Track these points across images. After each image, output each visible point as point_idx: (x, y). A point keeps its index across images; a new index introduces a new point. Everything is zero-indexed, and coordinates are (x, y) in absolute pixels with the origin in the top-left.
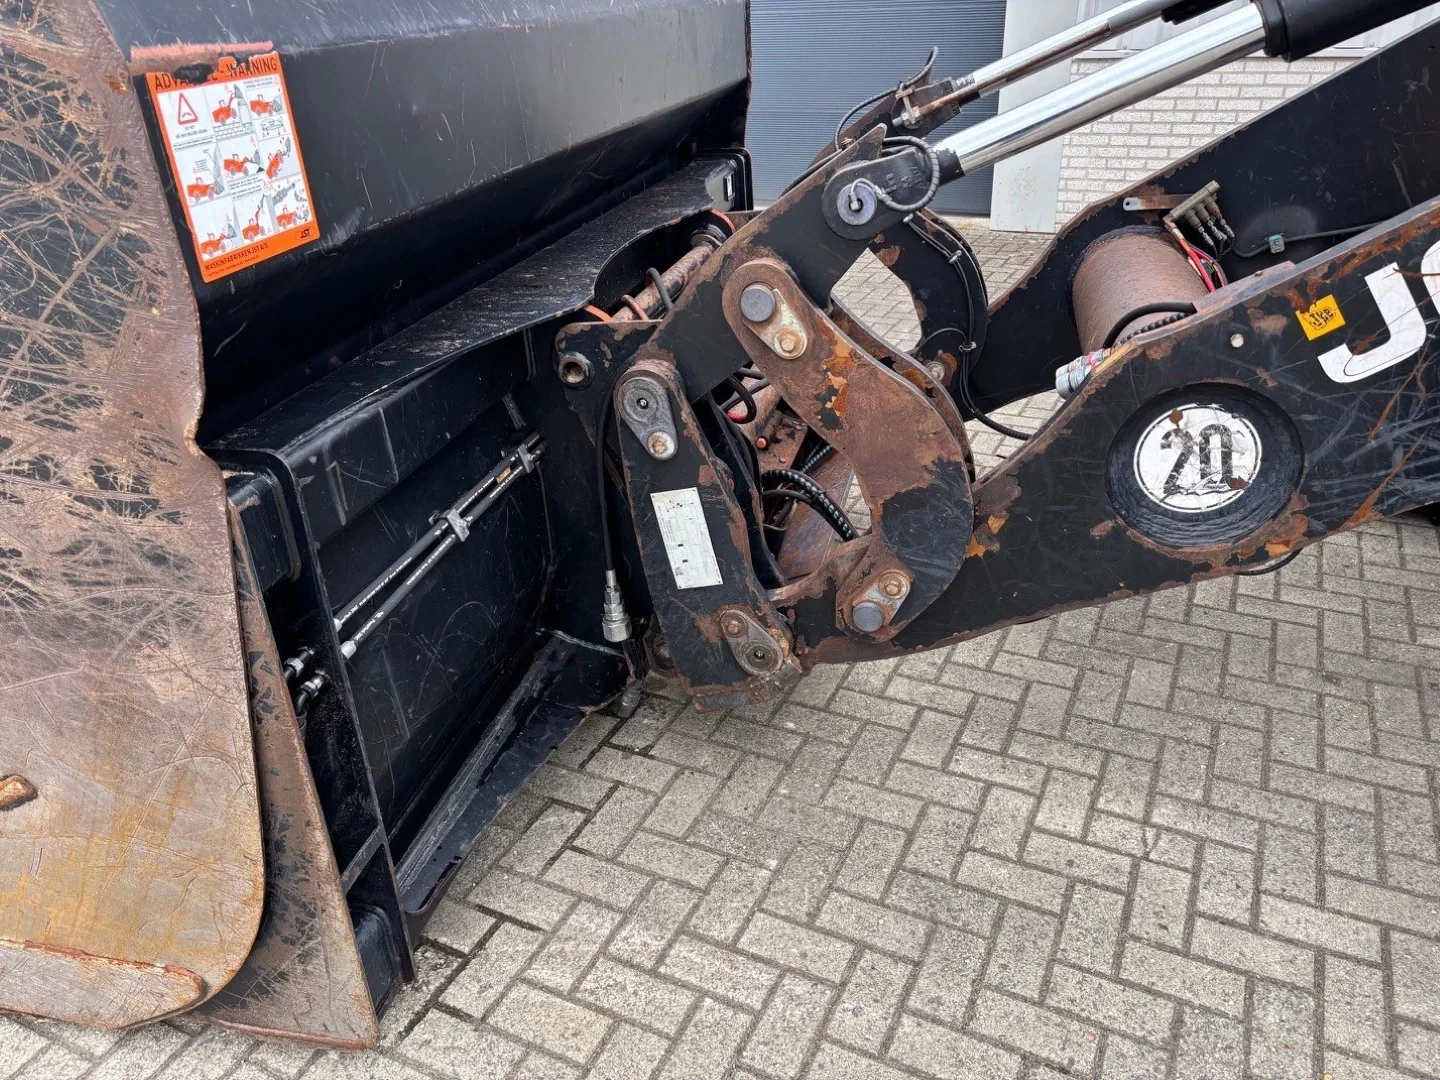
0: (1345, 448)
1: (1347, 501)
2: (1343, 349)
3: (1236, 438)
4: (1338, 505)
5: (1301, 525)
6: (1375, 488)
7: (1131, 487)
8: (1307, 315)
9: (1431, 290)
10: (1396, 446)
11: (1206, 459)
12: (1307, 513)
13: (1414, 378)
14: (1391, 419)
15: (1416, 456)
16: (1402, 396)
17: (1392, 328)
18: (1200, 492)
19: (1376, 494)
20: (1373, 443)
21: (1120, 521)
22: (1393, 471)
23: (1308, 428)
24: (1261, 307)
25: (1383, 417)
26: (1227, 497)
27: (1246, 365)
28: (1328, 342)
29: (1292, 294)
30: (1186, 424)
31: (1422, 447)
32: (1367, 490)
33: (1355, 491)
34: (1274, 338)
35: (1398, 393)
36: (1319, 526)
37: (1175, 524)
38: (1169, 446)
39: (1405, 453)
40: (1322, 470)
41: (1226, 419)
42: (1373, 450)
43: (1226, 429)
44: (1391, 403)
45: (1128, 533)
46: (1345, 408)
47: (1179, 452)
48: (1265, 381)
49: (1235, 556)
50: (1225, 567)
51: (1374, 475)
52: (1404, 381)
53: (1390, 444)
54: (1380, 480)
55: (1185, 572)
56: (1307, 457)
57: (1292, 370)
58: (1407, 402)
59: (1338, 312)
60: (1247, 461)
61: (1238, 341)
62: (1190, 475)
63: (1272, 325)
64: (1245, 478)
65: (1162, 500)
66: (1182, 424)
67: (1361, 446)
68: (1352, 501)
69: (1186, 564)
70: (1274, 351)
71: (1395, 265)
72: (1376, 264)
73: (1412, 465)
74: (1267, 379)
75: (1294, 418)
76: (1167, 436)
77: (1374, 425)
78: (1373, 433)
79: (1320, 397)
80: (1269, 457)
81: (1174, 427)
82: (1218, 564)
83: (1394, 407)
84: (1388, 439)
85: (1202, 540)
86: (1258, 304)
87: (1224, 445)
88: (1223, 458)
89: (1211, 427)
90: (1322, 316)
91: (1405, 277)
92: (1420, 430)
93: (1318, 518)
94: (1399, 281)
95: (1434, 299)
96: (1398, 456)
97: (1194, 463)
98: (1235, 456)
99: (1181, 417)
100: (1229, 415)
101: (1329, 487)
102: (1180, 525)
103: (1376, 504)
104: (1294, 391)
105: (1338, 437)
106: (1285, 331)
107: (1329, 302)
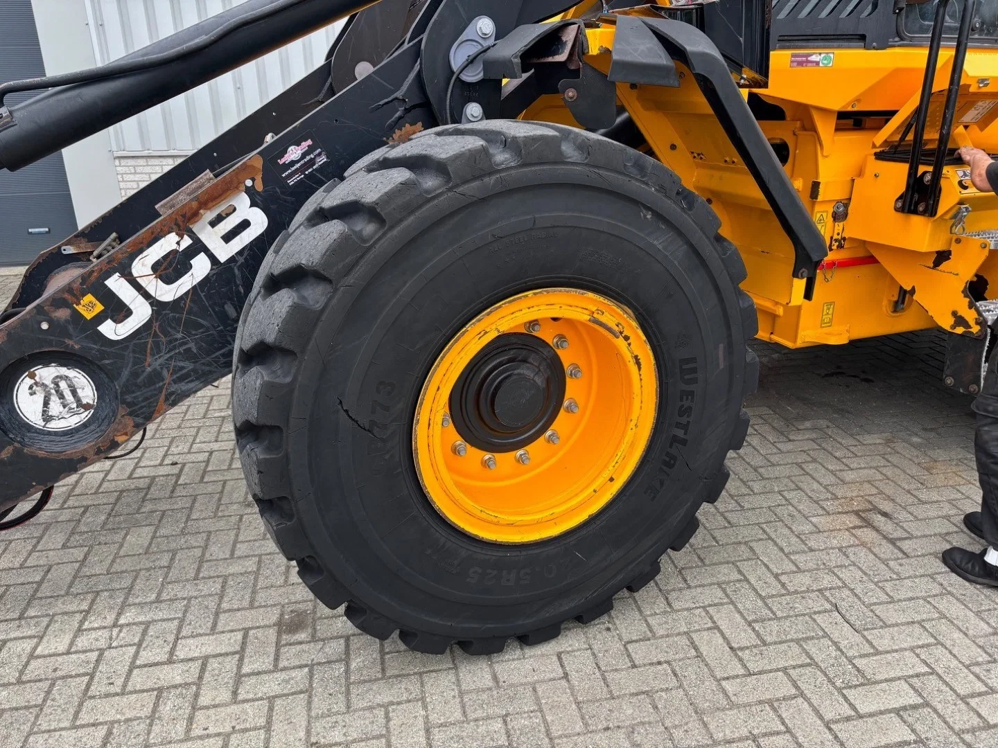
0: (135, 375)
1: (149, 403)
2: (109, 322)
3: (75, 381)
4: (145, 406)
5: (129, 422)
6: (161, 392)
7: (20, 422)
8: (80, 306)
9: (143, 285)
10: (162, 368)
11: (61, 396)
12: (130, 414)
13: (155, 331)
14: (153, 355)
15: (175, 372)
16: (153, 341)
17: (131, 307)
18: (66, 416)
19: (163, 396)
20: (149, 369)
21: (16, 444)
22: (167, 381)
23: (109, 367)
24: (52, 305)
25: (148, 354)
26: (84, 416)
27: (58, 339)
28: (100, 319)
29: (66, 296)
30: (40, 378)
31: (175, 366)
32: (157, 395)
33: (151, 397)
34: (67, 321)
35: (150, 340)
36: (139, 420)
37: (58, 438)
38: (35, 393)
39: (168, 371)
40: (127, 389)
41: (63, 371)
42: (150, 372)
43: (67, 377)
44: (149, 346)
45: (25, 451)
46: (126, 353)
47: (43, 396)
48: (72, 346)
49: (99, 448)
50: (96, 457)
51: (157, 386)
52: (150, 334)
53: (158, 368)
54: (161, 389)
55: (72, 465)
56: (116, 383)
57: (87, 337)
58: (157, 345)
59: (97, 302)
60: (88, 393)
61: (45, 326)
62: (55, 407)
63: (62, 314)
64: (91, 402)
65: (44, 427)
66: (37, 378)
67: (143, 371)
68: (151, 402)
69: (71, 460)
70: (70, 328)
71: (117, 274)
72: (108, 275)
73: (175, 377)
74: (74, 344)
75: (99, 364)
76: (31, 388)
77: (146, 360)
78: (147, 364)
79: (108, 350)
80: (99, 387)
81: (33, 381)
82: (90, 455)
83: (152, 349)
84: (156, 365)
85: (79, 444)
86: (49, 303)
87: (69, 386)
88: (72, 394)
89: (57, 377)
90: (89, 307)
91: (126, 280)
92: (171, 357)
93: (137, 416)
94: (123, 282)
95: (147, 289)
96: (165, 373)
97: (55, 401)
98: (79, 391)
99: (35, 375)
100: (65, 368)
101: (135, 398)
102: (62, 438)
103: (165, 401)
104: (91, 349)
105: (128, 369)
106: (72, 316)
107: (89, 298)
